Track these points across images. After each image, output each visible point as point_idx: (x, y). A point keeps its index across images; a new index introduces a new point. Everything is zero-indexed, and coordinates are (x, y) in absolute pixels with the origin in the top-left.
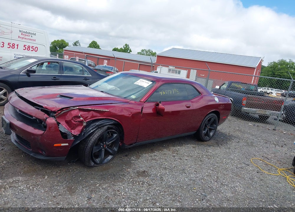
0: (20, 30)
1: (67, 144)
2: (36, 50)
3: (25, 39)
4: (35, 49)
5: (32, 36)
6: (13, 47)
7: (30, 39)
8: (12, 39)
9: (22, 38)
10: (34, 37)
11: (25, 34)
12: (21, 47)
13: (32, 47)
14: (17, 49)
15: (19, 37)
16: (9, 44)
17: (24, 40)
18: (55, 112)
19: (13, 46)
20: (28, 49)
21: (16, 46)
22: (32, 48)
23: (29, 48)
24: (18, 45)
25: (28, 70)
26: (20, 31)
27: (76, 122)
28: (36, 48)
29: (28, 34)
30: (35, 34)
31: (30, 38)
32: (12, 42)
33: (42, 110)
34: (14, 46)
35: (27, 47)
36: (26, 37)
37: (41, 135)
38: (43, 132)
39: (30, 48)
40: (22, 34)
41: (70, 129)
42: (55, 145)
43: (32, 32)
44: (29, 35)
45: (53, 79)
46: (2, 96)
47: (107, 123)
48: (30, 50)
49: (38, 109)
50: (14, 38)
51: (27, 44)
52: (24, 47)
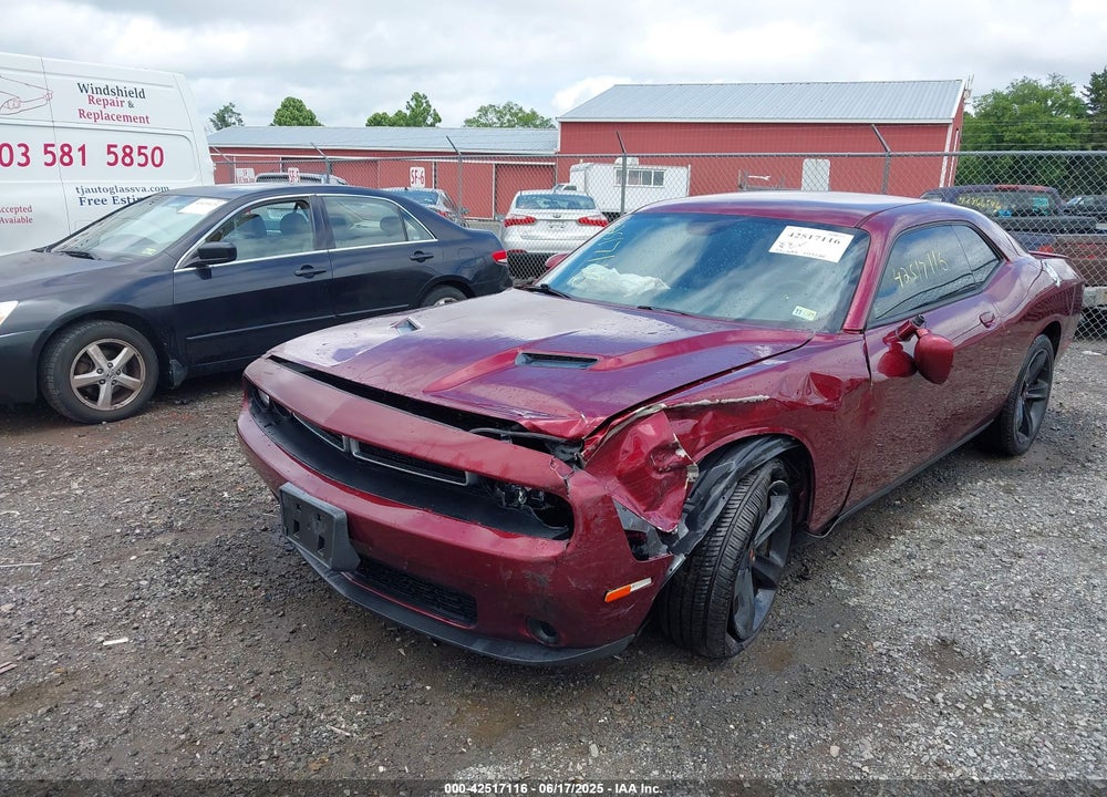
0: (83, 81)
1: (647, 582)
2: (157, 161)
3: (108, 118)
4: (154, 158)
5: (131, 105)
6: (66, 159)
7: (127, 118)
8: (56, 124)
9: (97, 116)
10: (141, 107)
11: (103, 96)
12: (97, 154)
13: (140, 148)
14: (84, 164)
15: (81, 113)
16: (49, 149)
17: (102, 123)
18: (576, 442)
19: (64, 154)
20: (127, 160)
21: (77, 155)
22: (140, 154)
23: (129, 155)
24: (82, 149)
25: (201, 253)
26: (83, 88)
27: (661, 473)
28: (157, 152)
29: (114, 98)
30: (142, 94)
31: (125, 111)
32: (59, 139)
33: (517, 441)
34: (68, 154)
35: (121, 155)
36: (110, 110)
37: (556, 561)
38: (563, 543)
39: (135, 154)
40: (91, 100)
41: (644, 508)
42: (611, 594)
43: (130, 87)
44: (120, 98)
45: (301, 275)
46: (122, 375)
47: (765, 452)
48: (135, 163)
49: (497, 437)
50: (63, 118)
51: (121, 141)
52: (109, 152)
